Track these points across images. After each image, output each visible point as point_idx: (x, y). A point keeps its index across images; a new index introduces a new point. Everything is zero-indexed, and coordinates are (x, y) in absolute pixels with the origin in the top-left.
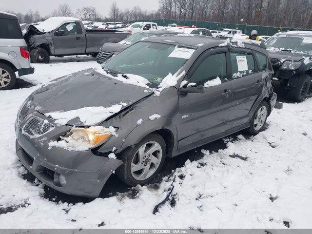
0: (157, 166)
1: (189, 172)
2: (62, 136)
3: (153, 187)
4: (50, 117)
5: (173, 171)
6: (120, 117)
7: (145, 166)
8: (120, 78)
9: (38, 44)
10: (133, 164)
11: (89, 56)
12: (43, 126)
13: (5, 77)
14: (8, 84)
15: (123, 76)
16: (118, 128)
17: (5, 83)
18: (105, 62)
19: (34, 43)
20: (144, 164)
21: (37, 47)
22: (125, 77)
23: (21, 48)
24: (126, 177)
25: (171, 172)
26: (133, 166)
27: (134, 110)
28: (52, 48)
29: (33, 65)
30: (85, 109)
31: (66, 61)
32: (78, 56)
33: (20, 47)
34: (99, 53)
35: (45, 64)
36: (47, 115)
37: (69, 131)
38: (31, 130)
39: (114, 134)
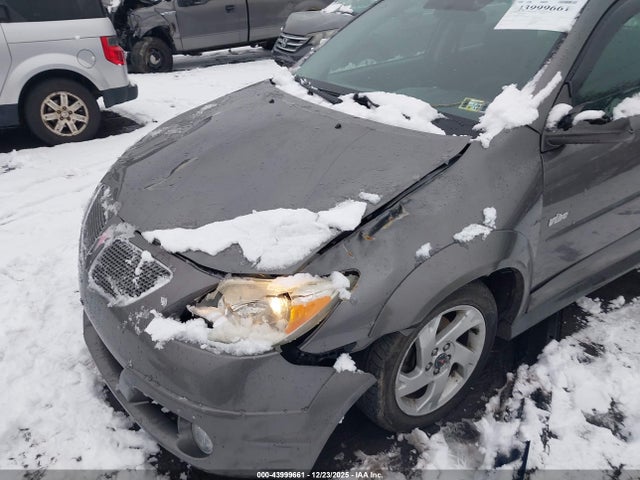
0: (470, 371)
1: (562, 382)
2: (193, 304)
3: (458, 435)
4: (156, 243)
5: (510, 375)
6: (361, 237)
7: (435, 374)
8: (348, 106)
9: (146, 28)
10: (401, 377)
11: (257, 48)
12: (138, 271)
13: (77, 112)
14: (84, 127)
15: (356, 99)
16: (356, 273)
17: (78, 124)
18: (301, 61)
19: (137, 26)
20: (432, 370)
21: (146, 35)
22: (364, 102)
23: (103, 39)
24: (380, 414)
25: (505, 378)
26: (400, 382)
27: (405, 213)
28: (175, 36)
29: (135, 79)
30: (256, 216)
31: (206, 64)
32: (233, 49)
33: (101, 38)
34: (279, 40)
35: (163, 74)
36: (149, 236)
37: (213, 289)
38: (109, 279)
39: (346, 295)
